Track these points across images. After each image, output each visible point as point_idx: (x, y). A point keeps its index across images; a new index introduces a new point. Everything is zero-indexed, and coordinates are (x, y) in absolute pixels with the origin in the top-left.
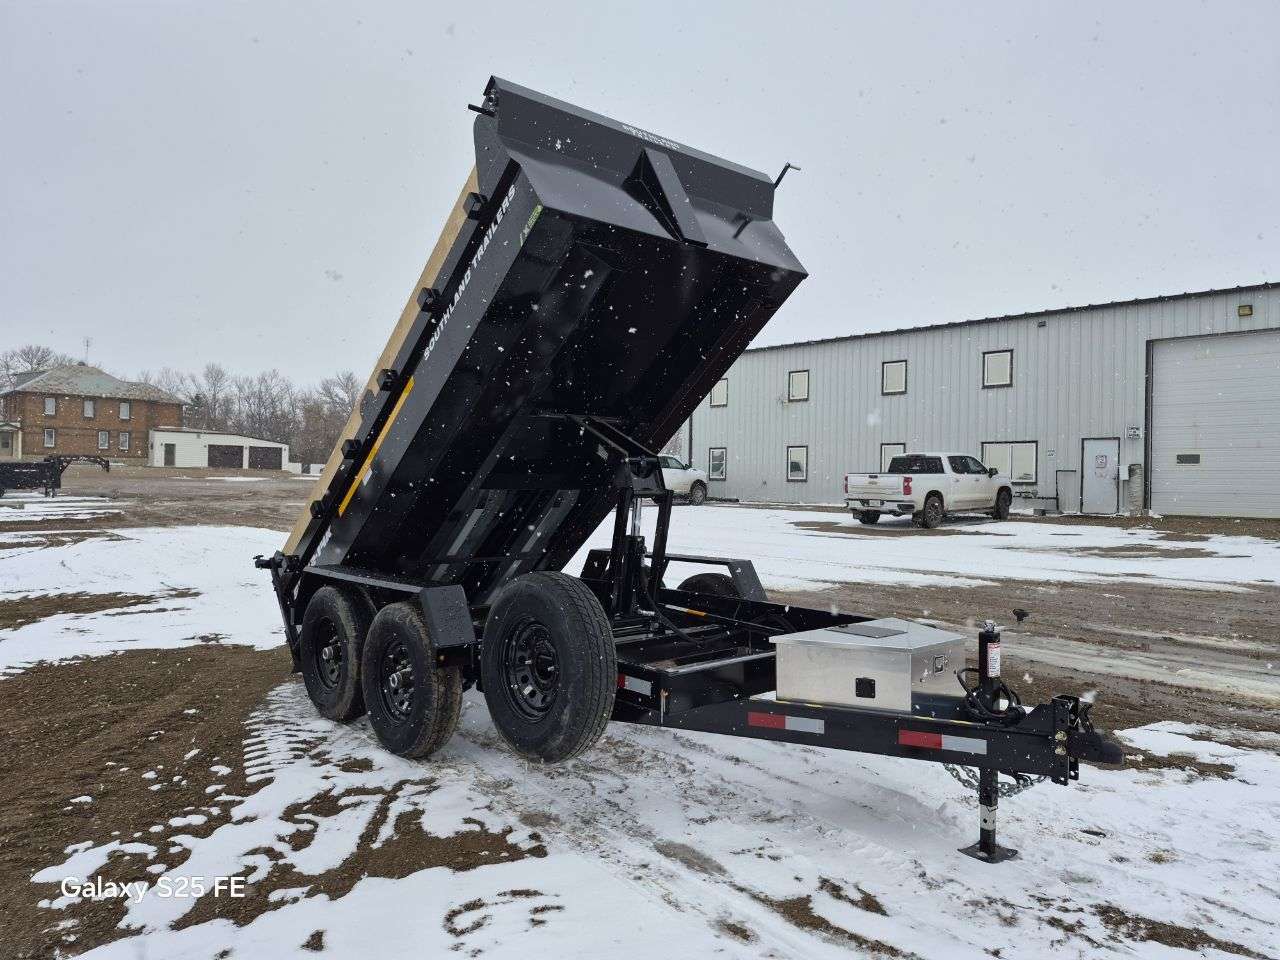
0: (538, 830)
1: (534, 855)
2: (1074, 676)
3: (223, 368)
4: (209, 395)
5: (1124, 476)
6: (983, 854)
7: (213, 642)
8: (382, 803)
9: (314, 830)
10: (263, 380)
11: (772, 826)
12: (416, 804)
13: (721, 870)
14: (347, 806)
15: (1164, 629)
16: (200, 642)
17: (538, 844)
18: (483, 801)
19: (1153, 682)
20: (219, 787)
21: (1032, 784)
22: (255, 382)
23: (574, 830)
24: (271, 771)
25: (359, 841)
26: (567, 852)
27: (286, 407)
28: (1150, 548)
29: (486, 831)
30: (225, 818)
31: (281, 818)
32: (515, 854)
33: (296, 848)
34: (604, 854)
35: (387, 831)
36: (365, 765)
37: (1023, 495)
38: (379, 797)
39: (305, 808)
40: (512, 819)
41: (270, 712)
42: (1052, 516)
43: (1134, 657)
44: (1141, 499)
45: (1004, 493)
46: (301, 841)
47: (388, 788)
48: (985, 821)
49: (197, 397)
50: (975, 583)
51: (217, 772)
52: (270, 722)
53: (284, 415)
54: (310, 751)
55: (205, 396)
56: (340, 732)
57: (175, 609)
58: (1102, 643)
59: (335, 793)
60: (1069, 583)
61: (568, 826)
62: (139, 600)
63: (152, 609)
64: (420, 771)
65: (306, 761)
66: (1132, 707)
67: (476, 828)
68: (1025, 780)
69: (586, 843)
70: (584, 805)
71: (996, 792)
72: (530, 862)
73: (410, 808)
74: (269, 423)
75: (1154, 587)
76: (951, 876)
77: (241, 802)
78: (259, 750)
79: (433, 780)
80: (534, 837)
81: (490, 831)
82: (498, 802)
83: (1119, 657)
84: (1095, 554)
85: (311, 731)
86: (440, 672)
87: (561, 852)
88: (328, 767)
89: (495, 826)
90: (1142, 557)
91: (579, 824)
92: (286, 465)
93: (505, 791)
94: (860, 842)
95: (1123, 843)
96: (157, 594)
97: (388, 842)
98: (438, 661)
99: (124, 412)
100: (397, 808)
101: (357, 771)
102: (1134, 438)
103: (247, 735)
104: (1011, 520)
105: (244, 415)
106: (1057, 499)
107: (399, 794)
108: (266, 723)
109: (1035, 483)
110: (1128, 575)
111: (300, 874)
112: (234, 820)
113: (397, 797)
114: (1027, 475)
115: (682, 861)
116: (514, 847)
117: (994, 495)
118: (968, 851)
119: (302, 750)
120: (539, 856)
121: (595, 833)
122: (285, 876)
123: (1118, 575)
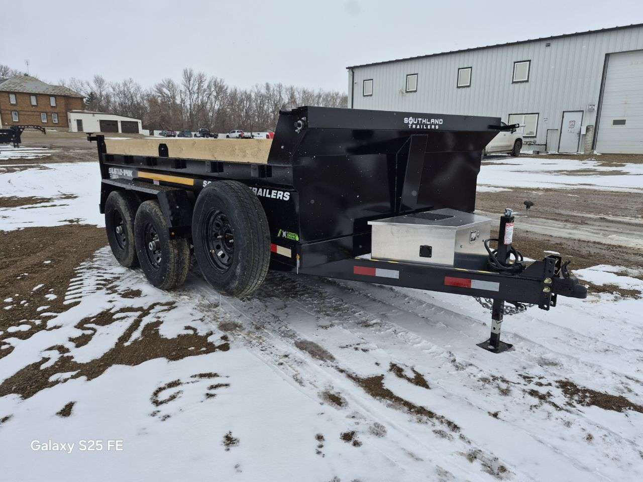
0: (228, 334)
1: (221, 350)
2: (551, 239)
3: (104, 78)
4: (98, 93)
5: (583, 132)
6: (491, 347)
7: (75, 223)
8: (138, 317)
9: (93, 334)
10: (125, 84)
11: (367, 329)
12: (159, 318)
13: (332, 358)
14: (118, 319)
15: (601, 213)
16: (67, 223)
17: (226, 342)
18: (199, 315)
19: (594, 242)
20: (46, 307)
21: (526, 309)
22: (121, 85)
23: (249, 333)
24: (80, 297)
25: (117, 341)
26: (242, 347)
27: (139, 99)
28: (594, 171)
29: (197, 334)
30: (43, 327)
31: (75, 327)
32: (211, 348)
33: (77, 346)
34: (264, 348)
35: (136, 335)
36: (137, 293)
37: (528, 143)
38: (139, 313)
39: (92, 320)
40: (214, 327)
41: (92, 262)
42: (543, 154)
43: (584, 229)
44: (591, 145)
45: (519, 142)
46: (81, 341)
47: (146, 308)
48: (494, 328)
49: (91, 93)
50: (498, 190)
51: (48, 298)
52: (90, 268)
53: (138, 104)
54: (108, 285)
55: (95, 93)
56: (129, 274)
57: (61, 205)
58: (566, 221)
59: (112, 311)
60: (550, 189)
61: (246, 331)
62: (43, 200)
63: (48, 205)
64: (169, 297)
65: (104, 291)
66: (582, 256)
67: (191, 332)
68: (522, 307)
69: (254, 342)
70: (259, 318)
71: (502, 312)
72: (218, 354)
73: (155, 320)
74: (131, 108)
75: (595, 191)
76: (471, 362)
77: (55, 317)
78: (78, 285)
79: (174, 303)
80: (224, 338)
81: (199, 334)
82: (208, 316)
83: (575, 228)
84: (564, 174)
85: (112, 274)
86: (175, 242)
87: (238, 347)
88: (115, 295)
89: (202, 333)
90: (590, 175)
91: (253, 329)
92: (141, 131)
93: (214, 309)
94: (417, 340)
95: (576, 339)
96: (54, 197)
97: (136, 342)
98: (171, 235)
99: (53, 102)
100: (146, 320)
101: (131, 298)
102: (591, 111)
103: (75, 276)
104: (521, 157)
105: (117, 104)
106: (546, 145)
107: (151, 311)
108: (87, 269)
109: (535, 137)
110: (581, 184)
111: (75, 362)
112: (48, 328)
113: (149, 313)
114: (531, 133)
115: (309, 352)
116: (211, 344)
117: (513, 143)
118: (483, 345)
119: (103, 285)
120: (225, 350)
121: (261, 335)
122: (65, 364)
123: (576, 185)
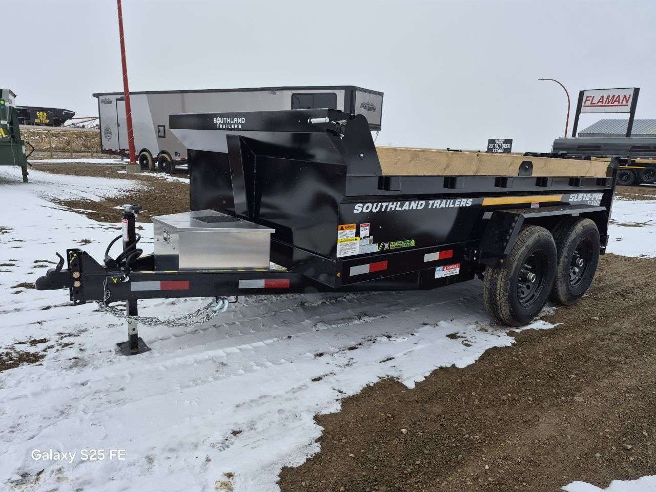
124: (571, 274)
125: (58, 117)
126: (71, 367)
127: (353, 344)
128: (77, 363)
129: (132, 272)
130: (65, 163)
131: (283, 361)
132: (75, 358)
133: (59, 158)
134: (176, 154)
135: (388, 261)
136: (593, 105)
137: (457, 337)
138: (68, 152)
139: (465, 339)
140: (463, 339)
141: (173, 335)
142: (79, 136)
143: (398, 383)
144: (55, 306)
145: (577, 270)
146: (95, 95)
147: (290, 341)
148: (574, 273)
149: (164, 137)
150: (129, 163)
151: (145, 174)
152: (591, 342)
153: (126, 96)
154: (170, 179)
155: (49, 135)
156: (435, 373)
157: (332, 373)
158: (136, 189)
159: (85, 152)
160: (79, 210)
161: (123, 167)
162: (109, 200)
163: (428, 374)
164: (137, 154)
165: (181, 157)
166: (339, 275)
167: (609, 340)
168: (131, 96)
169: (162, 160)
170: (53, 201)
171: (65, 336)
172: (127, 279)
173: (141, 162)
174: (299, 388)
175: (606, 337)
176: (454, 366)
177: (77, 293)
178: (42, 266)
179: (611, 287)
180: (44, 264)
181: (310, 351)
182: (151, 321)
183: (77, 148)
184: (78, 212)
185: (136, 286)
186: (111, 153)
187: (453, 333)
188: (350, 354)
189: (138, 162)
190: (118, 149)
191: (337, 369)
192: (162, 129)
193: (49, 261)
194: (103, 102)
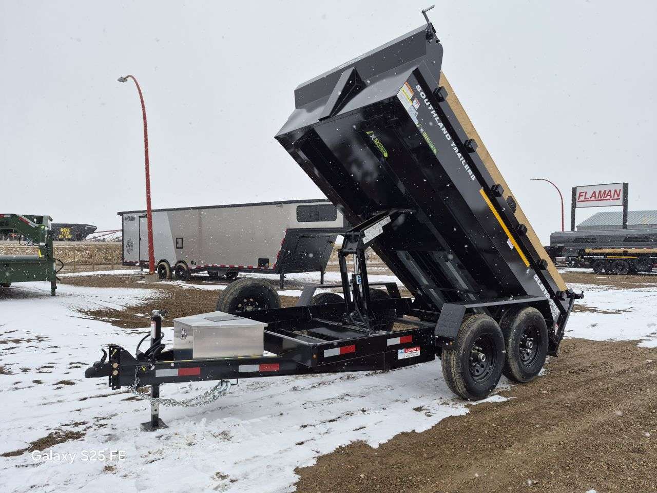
124: (525, 355)
125: (80, 232)
126: (106, 441)
127: (333, 418)
128: (111, 438)
129: (157, 362)
130: (88, 276)
131: (274, 431)
132: (109, 435)
133: (82, 271)
134: (192, 262)
135: (356, 345)
136: (586, 200)
137: (422, 410)
138: (90, 265)
139: (428, 411)
140: (426, 411)
141: (186, 415)
142: (100, 249)
143: (365, 445)
144: (91, 397)
145: (530, 351)
146: (119, 214)
147: (282, 417)
148: (528, 354)
149: (182, 248)
150: (148, 274)
151: (163, 282)
152: (534, 411)
153: (148, 213)
154: (186, 286)
155: (71, 249)
156: (396, 437)
157: (312, 439)
158: (155, 297)
159: (106, 264)
160: (104, 318)
161: (143, 277)
162: (131, 309)
163: (391, 438)
164: (156, 264)
165: (197, 265)
166: (315, 356)
167: (550, 408)
168: (153, 213)
169: (178, 269)
170: (79, 311)
171: (100, 419)
172: (153, 368)
173: (160, 272)
174: (285, 450)
175: (549, 406)
176: (413, 431)
177: (115, 379)
178: (76, 367)
179: (569, 367)
180: (78, 365)
181: (297, 424)
182: (170, 402)
183: (99, 261)
184: (103, 321)
185: (160, 373)
186: (131, 264)
187: (419, 407)
188: (329, 425)
189: (156, 272)
190: (138, 260)
191: (317, 436)
192: (180, 241)
193: (82, 362)
194: (126, 219)
